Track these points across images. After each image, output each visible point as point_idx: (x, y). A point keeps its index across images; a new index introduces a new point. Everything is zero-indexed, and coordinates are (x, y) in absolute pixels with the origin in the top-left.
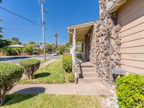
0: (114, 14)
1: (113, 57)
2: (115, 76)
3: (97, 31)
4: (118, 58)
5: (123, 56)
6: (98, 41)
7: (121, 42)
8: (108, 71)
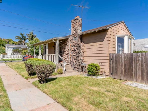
0: (81, 36)
1: (81, 58)
2: (82, 67)
3: (71, 43)
4: (83, 58)
5: (85, 58)
6: (71, 49)
7: (84, 51)
8: (79, 65)
